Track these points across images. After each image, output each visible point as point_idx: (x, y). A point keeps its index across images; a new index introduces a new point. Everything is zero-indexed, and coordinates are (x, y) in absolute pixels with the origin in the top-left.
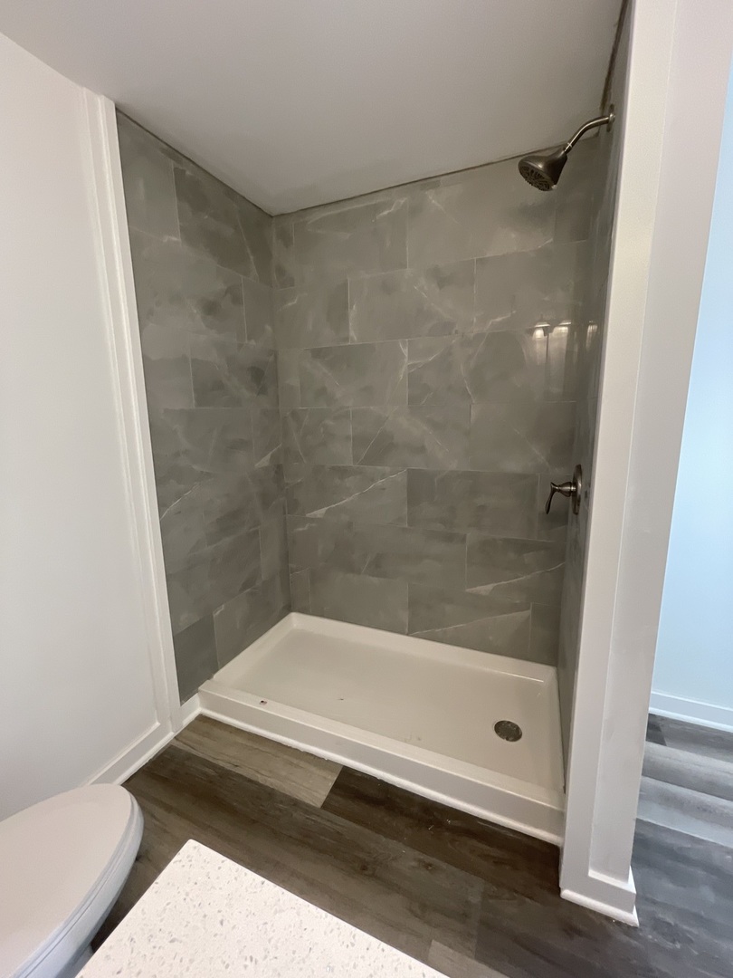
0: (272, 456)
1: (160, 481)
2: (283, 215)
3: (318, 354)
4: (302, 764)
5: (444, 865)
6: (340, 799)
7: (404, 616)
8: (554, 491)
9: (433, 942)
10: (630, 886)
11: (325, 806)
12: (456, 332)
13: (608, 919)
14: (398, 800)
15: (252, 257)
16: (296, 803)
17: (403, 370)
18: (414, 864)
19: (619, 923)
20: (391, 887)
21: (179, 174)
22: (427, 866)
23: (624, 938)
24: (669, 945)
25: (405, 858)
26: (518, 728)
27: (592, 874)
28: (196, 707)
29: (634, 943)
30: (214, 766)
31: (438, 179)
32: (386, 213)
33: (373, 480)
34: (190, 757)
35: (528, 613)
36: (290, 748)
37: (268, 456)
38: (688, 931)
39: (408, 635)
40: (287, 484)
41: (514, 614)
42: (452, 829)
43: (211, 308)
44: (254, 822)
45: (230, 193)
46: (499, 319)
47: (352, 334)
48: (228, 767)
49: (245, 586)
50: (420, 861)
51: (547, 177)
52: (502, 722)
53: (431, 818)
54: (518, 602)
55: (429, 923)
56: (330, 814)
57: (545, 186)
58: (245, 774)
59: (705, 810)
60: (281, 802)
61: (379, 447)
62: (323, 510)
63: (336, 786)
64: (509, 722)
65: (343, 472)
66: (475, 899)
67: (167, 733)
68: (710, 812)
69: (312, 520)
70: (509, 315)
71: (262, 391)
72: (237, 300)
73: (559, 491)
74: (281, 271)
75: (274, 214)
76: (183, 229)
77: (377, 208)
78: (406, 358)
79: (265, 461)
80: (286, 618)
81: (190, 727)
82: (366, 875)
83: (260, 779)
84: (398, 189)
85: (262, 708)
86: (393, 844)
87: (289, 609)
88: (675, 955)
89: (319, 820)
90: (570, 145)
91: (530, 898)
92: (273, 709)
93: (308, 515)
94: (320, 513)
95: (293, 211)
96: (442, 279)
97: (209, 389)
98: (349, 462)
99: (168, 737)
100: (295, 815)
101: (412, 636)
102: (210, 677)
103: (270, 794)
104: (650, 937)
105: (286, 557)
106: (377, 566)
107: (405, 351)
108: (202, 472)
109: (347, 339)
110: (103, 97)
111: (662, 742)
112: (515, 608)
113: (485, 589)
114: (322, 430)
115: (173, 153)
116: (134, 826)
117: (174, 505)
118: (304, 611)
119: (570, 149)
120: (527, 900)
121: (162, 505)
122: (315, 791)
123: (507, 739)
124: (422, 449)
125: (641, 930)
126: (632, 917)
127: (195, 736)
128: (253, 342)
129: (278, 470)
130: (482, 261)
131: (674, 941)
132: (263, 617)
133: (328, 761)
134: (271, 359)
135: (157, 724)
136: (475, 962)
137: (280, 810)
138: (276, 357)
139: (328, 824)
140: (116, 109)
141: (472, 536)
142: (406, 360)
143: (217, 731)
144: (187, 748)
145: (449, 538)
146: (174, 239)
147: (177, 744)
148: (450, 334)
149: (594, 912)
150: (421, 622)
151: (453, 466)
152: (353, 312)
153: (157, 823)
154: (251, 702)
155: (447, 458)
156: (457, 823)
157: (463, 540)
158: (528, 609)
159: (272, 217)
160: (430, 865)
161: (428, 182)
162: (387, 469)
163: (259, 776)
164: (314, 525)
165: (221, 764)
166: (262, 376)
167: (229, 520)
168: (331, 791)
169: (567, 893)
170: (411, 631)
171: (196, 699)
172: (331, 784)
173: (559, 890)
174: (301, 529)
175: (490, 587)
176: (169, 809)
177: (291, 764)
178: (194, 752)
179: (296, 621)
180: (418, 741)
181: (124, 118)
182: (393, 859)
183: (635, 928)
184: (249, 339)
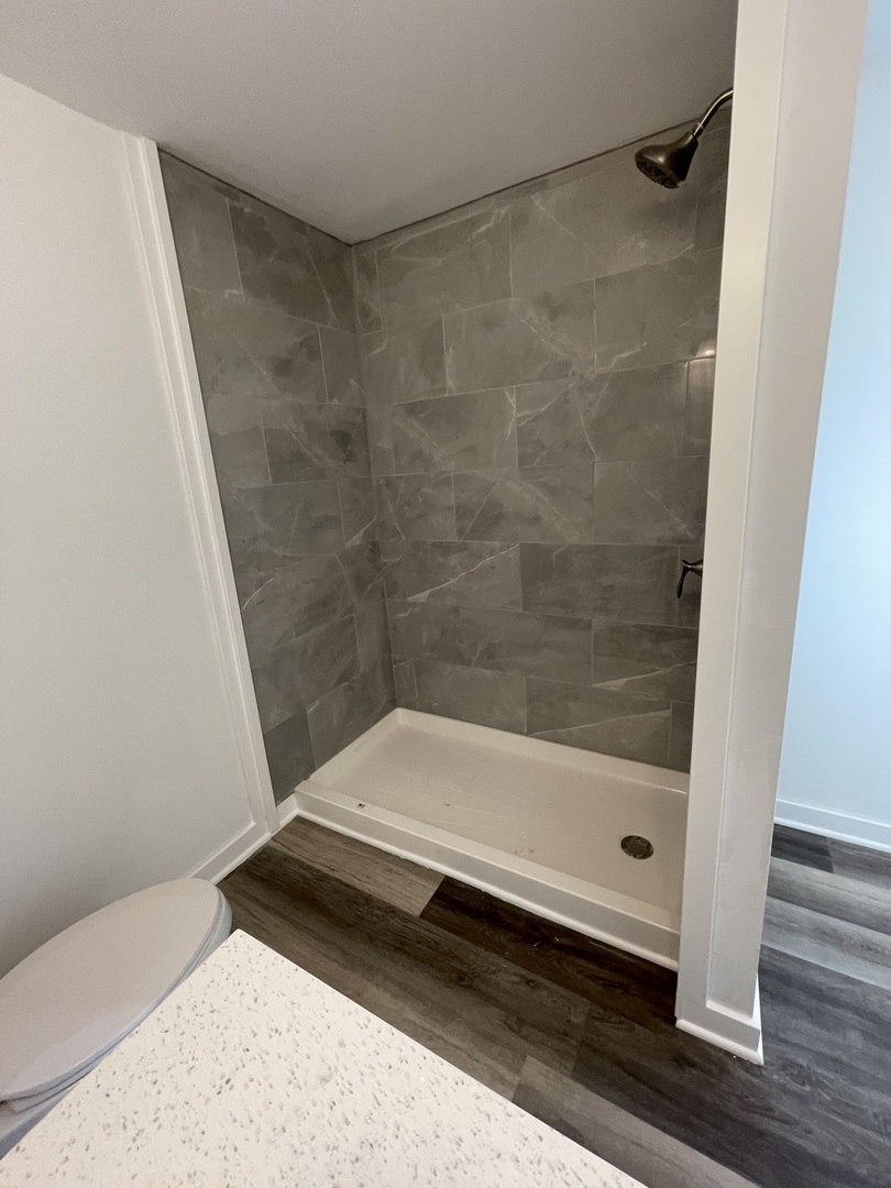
0: (364, 533)
1: (238, 569)
2: (364, 241)
3: (412, 409)
4: (401, 871)
5: (547, 983)
6: (441, 910)
7: (522, 714)
8: (686, 570)
9: (528, 1057)
10: (755, 1021)
11: (424, 915)
12: (573, 374)
13: (729, 1054)
14: (502, 914)
15: (329, 300)
16: (393, 911)
17: (511, 424)
18: (516, 979)
19: (740, 1060)
20: (487, 999)
21: (236, 214)
22: (528, 982)
23: (745, 1076)
24: (796, 1087)
25: (505, 973)
26: (649, 845)
27: (711, 1005)
28: (293, 808)
29: (755, 1081)
30: (309, 868)
31: (545, 178)
32: (483, 229)
33: (481, 558)
34: (287, 858)
35: (667, 713)
36: (390, 854)
37: (361, 534)
38: (822, 1076)
39: (527, 735)
40: (385, 564)
41: (651, 714)
42: (559, 947)
43: (282, 368)
44: (349, 925)
45: (299, 225)
46: (626, 355)
47: (450, 383)
48: (325, 870)
49: (342, 679)
50: (521, 976)
51: (670, 173)
52: (631, 837)
53: (537, 934)
54: (655, 699)
55: (525, 1038)
56: (428, 923)
57: (670, 183)
58: (342, 878)
59: (869, 949)
60: (378, 908)
61: (485, 519)
62: (426, 594)
63: (437, 895)
64: (639, 838)
65: (446, 549)
66: (578, 1019)
67: (264, 832)
68: (878, 952)
69: (414, 605)
70: (638, 349)
71: (351, 458)
72: (313, 354)
73: (692, 570)
74: (365, 312)
75: (352, 242)
76: (244, 279)
77: (473, 223)
78: (515, 408)
79: (357, 539)
80: (391, 714)
81: (287, 828)
82: (462, 986)
83: (357, 884)
84: (497, 196)
85: (359, 812)
86: (492, 957)
87: (393, 704)
88: (802, 1099)
89: (417, 929)
90: (700, 125)
91: (641, 1025)
92: (372, 813)
93: (409, 599)
94: (422, 596)
95: (375, 235)
96: (554, 309)
97: (286, 462)
98: (453, 538)
99: (264, 838)
100: (392, 921)
101: (533, 737)
102: (306, 777)
103: (368, 899)
104: (776, 1077)
105: (387, 647)
106: (490, 657)
107: (512, 400)
108: (285, 557)
109: (444, 390)
110: (143, 138)
111: (829, 869)
112: (651, 706)
113: (615, 685)
114: (420, 500)
115: (228, 189)
116: (222, 916)
117: (255, 594)
118: (410, 706)
119: (701, 131)
120: (636, 1026)
121: (242, 595)
122: (414, 899)
123: (635, 856)
124: (536, 520)
125: (765, 1069)
126: (757, 1055)
127: (291, 837)
128: (335, 401)
129: (374, 548)
130: (603, 282)
131: (803, 1084)
132: (364, 713)
133: (430, 869)
134: (359, 419)
135: (253, 824)
136: (571, 1081)
137: (377, 916)
138: (364, 416)
139: (427, 933)
140: (158, 149)
141: (599, 622)
142: (514, 412)
143: (314, 833)
144: (284, 850)
145: (573, 624)
146: (236, 292)
147: (274, 844)
148: (567, 376)
149: (713, 1047)
150: (543, 721)
151: (574, 538)
152: (449, 358)
153: (254, 920)
154: (348, 805)
155: (567, 529)
156: (565, 941)
157: (589, 626)
158: (668, 708)
159: (350, 246)
160: (533, 981)
161: (535, 183)
162: (497, 544)
163: (356, 881)
164: (416, 610)
165: (318, 867)
166: (348, 440)
167: (321, 607)
168: (431, 901)
169: (683, 1023)
170: (530, 731)
171: (292, 800)
172: (431, 894)
173: (675, 1019)
174: (403, 615)
175: (622, 681)
176: (266, 907)
177: (390, 870)
178: (291, 853)
179: (401, 717)
180: (531, 855)
181: (169, 159)
182: (493, 973)
183: (759, 1066)
184: (331, 398)
